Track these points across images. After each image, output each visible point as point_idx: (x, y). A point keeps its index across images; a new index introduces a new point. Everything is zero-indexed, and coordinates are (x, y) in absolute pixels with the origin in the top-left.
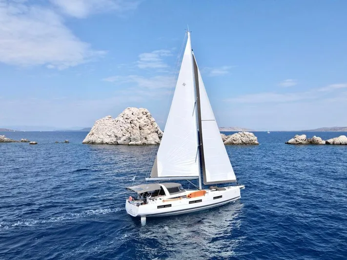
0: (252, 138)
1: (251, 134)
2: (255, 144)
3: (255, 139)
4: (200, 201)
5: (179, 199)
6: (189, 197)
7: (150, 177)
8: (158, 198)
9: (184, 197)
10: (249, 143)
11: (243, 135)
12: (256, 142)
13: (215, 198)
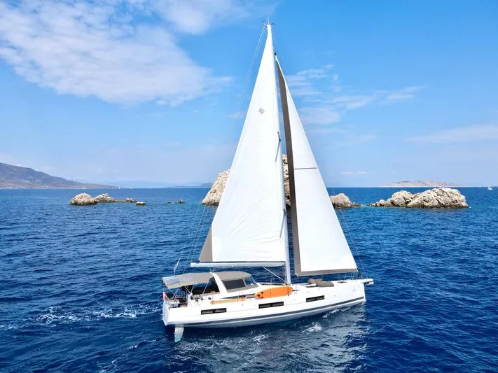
0: (455, 198)
1: (455, 191)
2: (462, 207)
3: (461, 199)
4: (281, 304)
5: (241, 299)
6: (260, 296)
7: (198, 262)
8: (205, 297)
9: (251, 296)
10: (450, 206)
11: (441, 193)
12: (464, 204)
13: (309, 300)
